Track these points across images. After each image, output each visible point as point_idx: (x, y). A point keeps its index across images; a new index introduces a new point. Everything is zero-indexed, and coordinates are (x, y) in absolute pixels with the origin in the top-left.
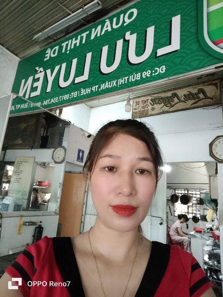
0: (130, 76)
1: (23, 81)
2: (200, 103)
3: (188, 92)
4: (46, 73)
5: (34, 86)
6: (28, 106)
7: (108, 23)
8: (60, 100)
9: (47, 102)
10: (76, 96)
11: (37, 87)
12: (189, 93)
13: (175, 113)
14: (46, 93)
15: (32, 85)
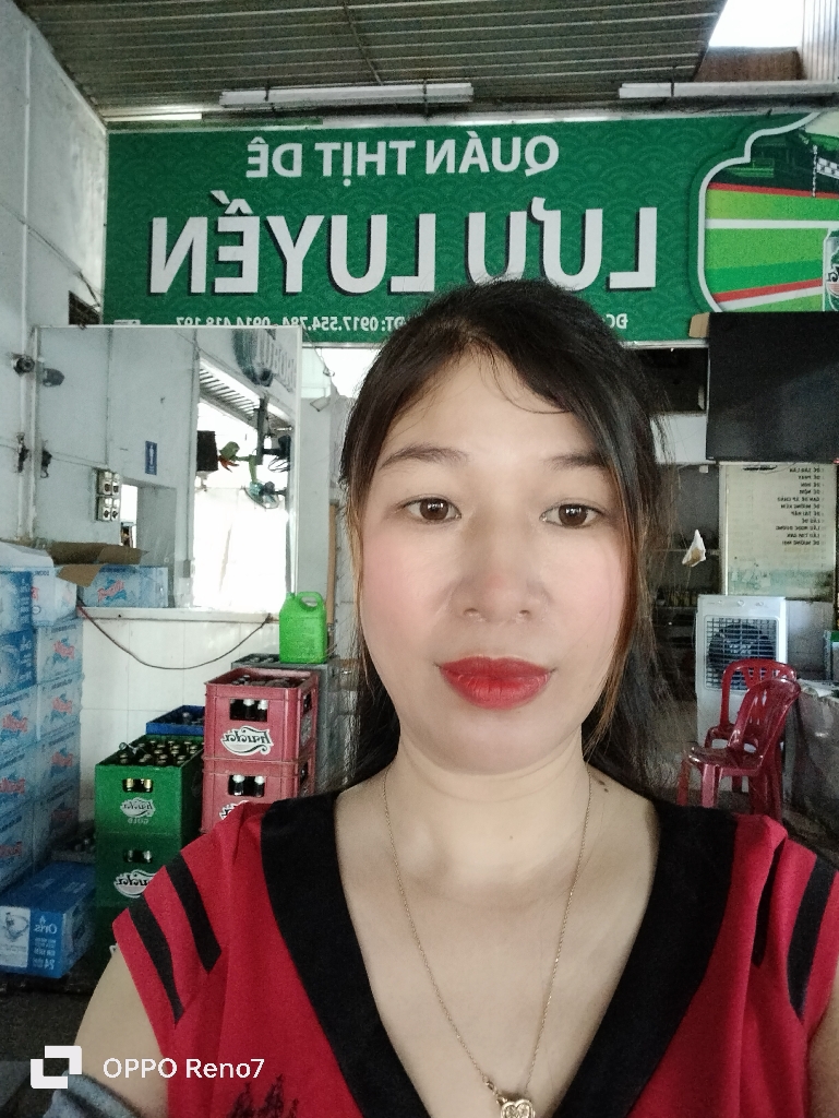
4: (265, 225)
5: (223, 258)
7: (475, 143)
11: (240, 264)
14: (285, 294)
15: (213, 252)
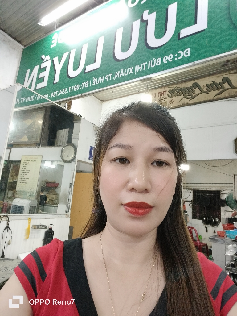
0: (149, 62)
1: (28, 71)
2: (225, 94)
3: (211, 81)
4: (53, 62)
5: (40, 77)
6: (34, 99)
8: (70, 92)
9: (55, 94)
10: (87, 87)
11: (44, 77)
12: (212, 83)
13: (195, 105)
14: (54, 84)
15: (38, 75)
